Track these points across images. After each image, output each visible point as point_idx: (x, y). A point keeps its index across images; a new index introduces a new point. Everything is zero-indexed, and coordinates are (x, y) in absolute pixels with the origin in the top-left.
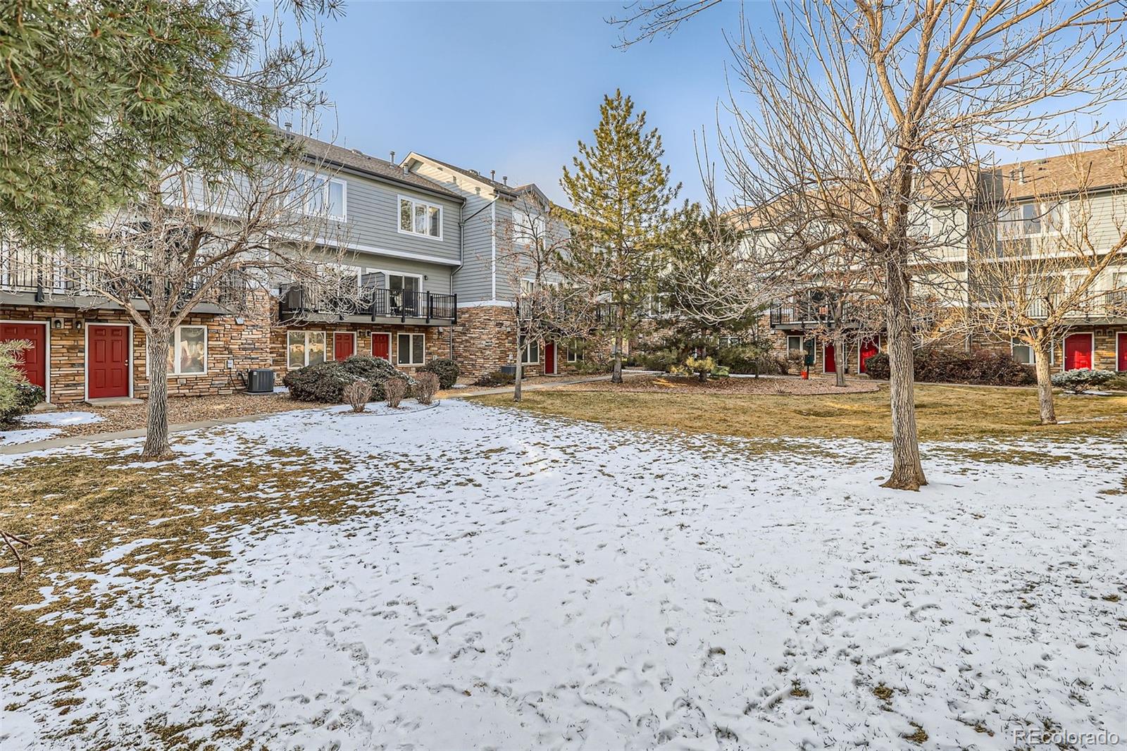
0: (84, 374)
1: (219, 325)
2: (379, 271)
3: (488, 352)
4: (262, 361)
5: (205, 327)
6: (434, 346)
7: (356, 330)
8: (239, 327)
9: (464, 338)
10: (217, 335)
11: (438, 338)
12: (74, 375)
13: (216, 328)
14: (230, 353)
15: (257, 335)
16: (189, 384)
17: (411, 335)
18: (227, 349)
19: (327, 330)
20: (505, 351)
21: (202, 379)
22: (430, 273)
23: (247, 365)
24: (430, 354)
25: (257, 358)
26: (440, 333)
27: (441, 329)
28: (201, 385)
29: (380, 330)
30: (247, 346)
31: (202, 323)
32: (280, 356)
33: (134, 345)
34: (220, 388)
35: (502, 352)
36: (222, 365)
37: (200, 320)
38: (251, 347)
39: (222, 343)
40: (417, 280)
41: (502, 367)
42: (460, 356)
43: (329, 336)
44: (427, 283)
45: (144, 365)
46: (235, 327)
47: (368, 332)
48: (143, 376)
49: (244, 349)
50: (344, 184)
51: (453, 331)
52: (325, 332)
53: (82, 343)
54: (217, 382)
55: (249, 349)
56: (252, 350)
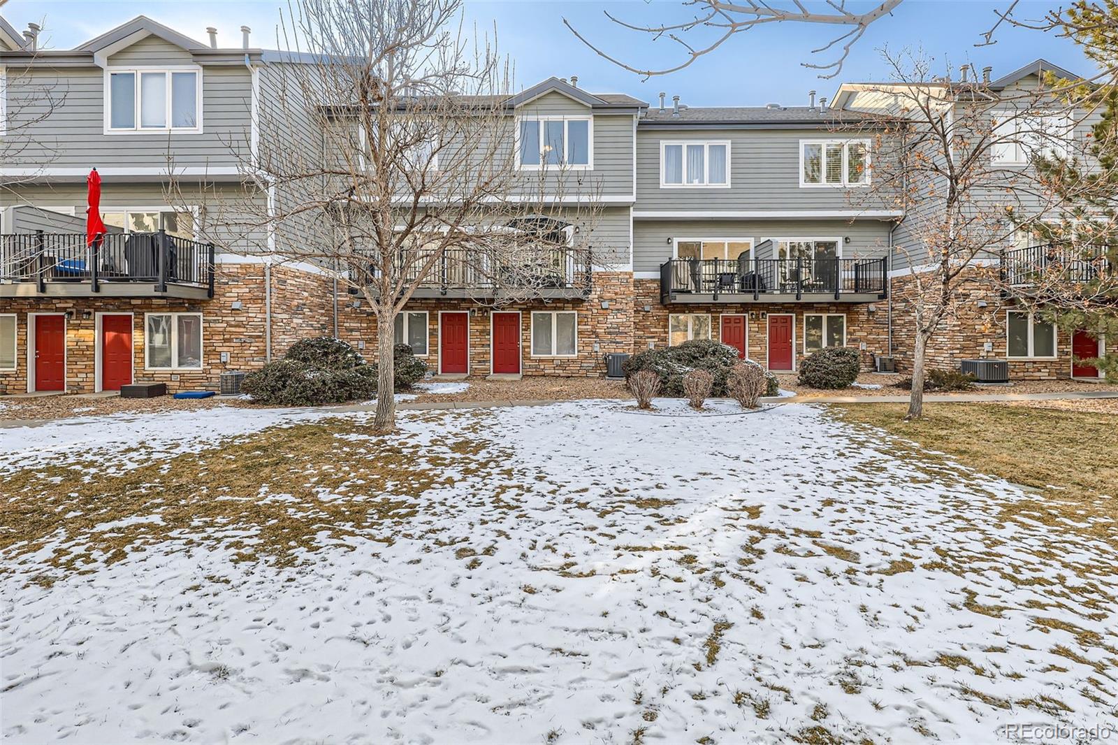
0: (489, 353)
1: (587, 310)
2: (768, 238)
3: (941, 339)
4: (626, 345)
5: (576, 312)
6: (861, 330)
7: (747, 312)
8: (605, 312)
9: (907, 318)
10: (586, 320)
11: (868, 320)
12: (484, 353)
13: (585, 313)
14: (597, 336)
15: (621, 318)
16: (563, 365)
17: (825, 316)
18: (594, 333)
19: (712, 312)
20: (975, 338)
21: (573, 361)
22: (853, 234)
23: (611, 349)
24: (855, 340)
25: (622, 343)
26: (870, 313)
27: (872, 307)
28: (574, 368)
29: (779, 311)
30: (611, 330)
31: (573, 309)
32: (662, 340)
33: (523, 330)
34: (588, 371)
35: (967, 338)
36: (590, 349)
37: (571, 305)
38: (615, 331)
39: (590, 327)
40: (834, 244)
41: (963, 363)
42: (902, 344)
43: (715, 319)
44: (849, 248)
45: (529, 347)
46: (602, 311)
47: (763, 314)
48: (528, 356)
49: (610, 333)
50: (728, 144)
51: (893, 309)
52: (710, 315)
53: (488, 328)
54: (585, 365)
55: (614, 333)
56: (617, 334)
